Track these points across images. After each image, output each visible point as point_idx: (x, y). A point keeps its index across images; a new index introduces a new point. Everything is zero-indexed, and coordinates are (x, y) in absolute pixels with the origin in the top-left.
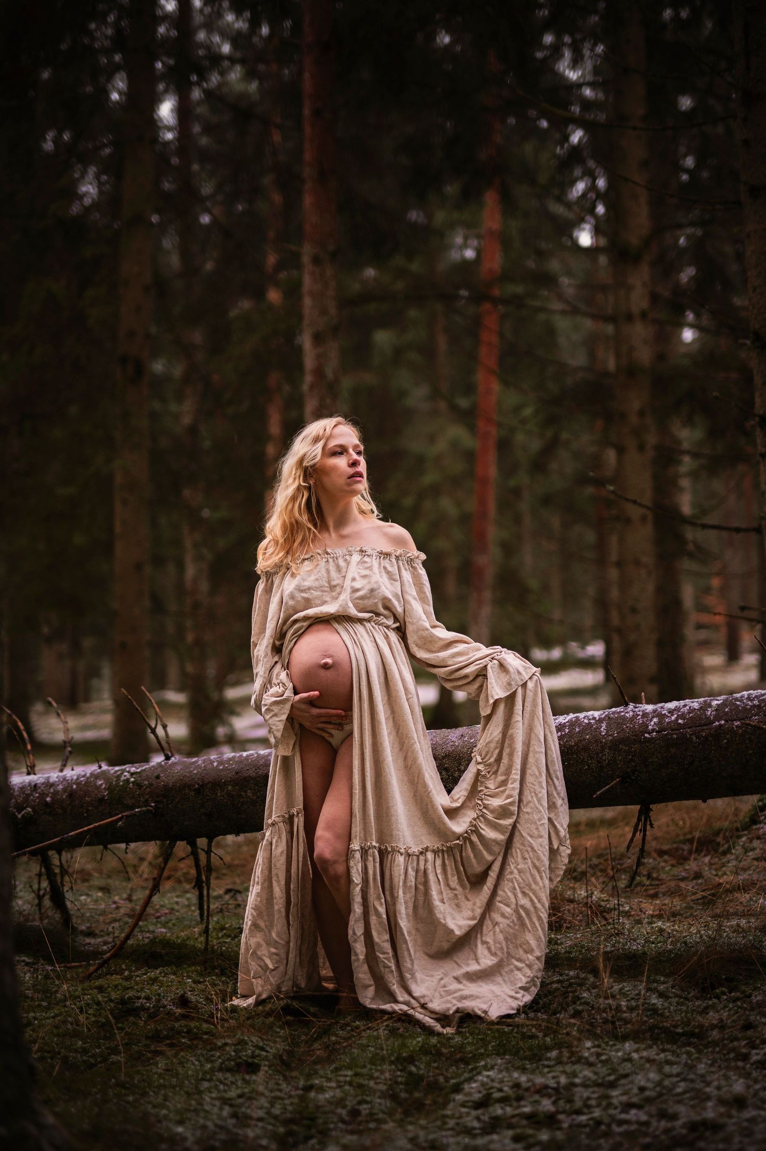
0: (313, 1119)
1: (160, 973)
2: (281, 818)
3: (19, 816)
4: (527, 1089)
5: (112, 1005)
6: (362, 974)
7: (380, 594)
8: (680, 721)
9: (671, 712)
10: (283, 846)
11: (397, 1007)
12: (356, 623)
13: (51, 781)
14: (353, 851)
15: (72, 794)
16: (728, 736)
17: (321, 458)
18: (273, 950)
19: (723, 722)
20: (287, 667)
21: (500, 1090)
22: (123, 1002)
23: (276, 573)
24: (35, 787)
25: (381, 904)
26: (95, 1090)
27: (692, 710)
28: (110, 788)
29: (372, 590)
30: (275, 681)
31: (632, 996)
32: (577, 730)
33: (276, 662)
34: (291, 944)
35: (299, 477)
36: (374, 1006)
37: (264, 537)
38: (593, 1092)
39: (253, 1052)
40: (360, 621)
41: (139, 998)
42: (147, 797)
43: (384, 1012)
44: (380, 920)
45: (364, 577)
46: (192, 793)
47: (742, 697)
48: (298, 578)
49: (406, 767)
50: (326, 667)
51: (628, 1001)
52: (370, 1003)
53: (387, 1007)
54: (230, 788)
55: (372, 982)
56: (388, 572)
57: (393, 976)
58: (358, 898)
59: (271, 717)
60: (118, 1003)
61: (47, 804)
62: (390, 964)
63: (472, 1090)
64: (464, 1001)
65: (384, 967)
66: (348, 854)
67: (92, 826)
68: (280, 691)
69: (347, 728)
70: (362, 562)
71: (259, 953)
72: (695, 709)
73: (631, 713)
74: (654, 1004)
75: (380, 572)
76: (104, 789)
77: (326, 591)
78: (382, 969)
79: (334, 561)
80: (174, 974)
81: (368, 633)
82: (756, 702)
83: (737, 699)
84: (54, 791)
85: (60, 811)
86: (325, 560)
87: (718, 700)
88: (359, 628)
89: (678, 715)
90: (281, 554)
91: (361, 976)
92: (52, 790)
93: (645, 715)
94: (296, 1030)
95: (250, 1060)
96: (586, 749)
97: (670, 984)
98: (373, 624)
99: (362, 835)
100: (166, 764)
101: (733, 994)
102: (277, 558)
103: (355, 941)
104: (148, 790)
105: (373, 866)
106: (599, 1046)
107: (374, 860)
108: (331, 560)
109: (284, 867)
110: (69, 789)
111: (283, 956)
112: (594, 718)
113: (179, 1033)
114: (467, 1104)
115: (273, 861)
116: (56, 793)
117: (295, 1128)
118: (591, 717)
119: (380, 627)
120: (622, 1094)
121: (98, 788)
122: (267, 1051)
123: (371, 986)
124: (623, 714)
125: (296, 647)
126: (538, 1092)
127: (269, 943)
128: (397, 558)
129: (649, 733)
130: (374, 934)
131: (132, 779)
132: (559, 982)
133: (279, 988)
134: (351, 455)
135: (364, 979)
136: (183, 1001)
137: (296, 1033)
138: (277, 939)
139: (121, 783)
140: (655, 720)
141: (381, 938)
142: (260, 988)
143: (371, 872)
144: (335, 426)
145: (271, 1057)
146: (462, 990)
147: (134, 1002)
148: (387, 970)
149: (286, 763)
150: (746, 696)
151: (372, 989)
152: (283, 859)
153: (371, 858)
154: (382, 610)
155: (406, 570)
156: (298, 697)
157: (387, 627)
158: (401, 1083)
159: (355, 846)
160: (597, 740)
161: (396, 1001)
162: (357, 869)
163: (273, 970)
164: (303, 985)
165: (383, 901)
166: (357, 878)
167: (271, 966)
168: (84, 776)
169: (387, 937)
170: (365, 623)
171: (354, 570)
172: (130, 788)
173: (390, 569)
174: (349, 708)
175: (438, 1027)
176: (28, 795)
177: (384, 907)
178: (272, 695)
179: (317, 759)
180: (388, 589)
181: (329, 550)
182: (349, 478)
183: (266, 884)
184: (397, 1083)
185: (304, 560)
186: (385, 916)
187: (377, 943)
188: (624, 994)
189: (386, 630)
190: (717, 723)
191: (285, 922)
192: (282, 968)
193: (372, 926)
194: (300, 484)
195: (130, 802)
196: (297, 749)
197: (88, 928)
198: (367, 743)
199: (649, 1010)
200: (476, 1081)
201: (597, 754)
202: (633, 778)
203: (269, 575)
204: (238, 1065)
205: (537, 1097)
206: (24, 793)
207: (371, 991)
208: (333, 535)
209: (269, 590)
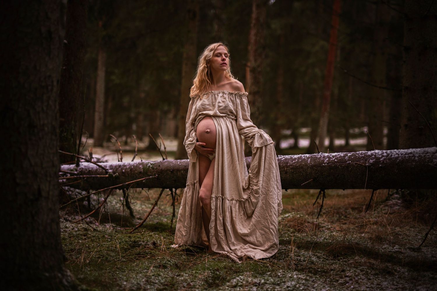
0: (174, 285)
1: (153, 234)
2: (191, 184)
3: (114, 176)
4: (250, 283)
5: (131, 242)
6: (213, 240)
7: (229, 108)
8: (336, 160)
9: (333, 157)
10: (190, 193)
11: (224, 252)
12: (220, 117)
13: (125, 164)
14: (212, 197)
15: (131, 170)
16: (351, 167)
17: (212, 57)
18: (185, 229)
19: (350, 162)
20: (196, 131)
21: (242, 282)
22: (135, 242)
23: (195, 98)
24: (120, 166)
25: (221, 217)
26: (108, 269)
27: (341, 157)
28: (143, 169)
29: (226, 107)
30: (191, 136)
31: (306, 256)
32: (300, 160)
33: (192, 129)
34: (192, 227)
35: (205, 63)
36: (216, 251)
37: (193, 85)
38: (271, 286)
39: (166, 262)
40: (222, 117)
41: (140, 241)
42: (155, 172)
43: (219, 254)
44: (220, 222)
45: (223, 102)
46: (170, 173)
47: (359, 153)
48: (202, 101)
49: (233, 169)
50: (207, 132)
51: (304, 258)
52: (216, 250)
53: (221, 252)
54: (182, 172)
55: (217, 243)
56: (231, 100)
57: (224, 242)
58: (213, 214)
59: (188, 149)
60: (133, 242)
61: (123, 172)
62: (222, 238)
63: (233, 282)
64: (248, 253)
65: (221, 239)
66: (211, 198)
67: (134, 181)
68: (192, 140)
69: (214, 154)
70: (223, 96)
71: (181, 230)
72: (342, 156)
73: (319, 156)
74: (313, 260)
75: (229, 100)
76: (142, 169)
77: (211, 106)
78: (220, 239)
79: (214, 95)
80: (158, 234)
81: (224, 121)
82: (363, 155)
83: (357, 154)
84: (126, 168)
85: (127, 175)
86: (211, 95)
87: (351, 154)
88: (222, 119)
89: (335, 158)
90: (198, 91)
91: (213, 241)
92: (125, 168)
93: (324, 157)
94: (190, 257)
95: (164, 265)
96: (302, 168)
97: (322, 254)
98: (227, 118)
99: (216, 192)
100: (163, 161)
101: (344, 260)
102: (197, 92)
103: (211, 229)
104: (156, 170)
105: (219, 203)
106: (284, 272)
107: (220, 201)
108: (213, 95)
109: (190, 201)
110: (131, 168)
111: (189, 231)
112: (307, 157)
113: (147, 254)
114: (229, 286)
115: (187, 198)
116: (126, 169)
117: (167, 287)
118: (306, 156)
119: (230, 119)
120: (280, 288)
121: (140, 168)
122: (171, 262)
123: (216, 245)
124: (317, 156)
125: (199, 124)
126: (253, 284)
127: (184, 227)
128: (235, 95)
129: (324, 164)
130: (218, 227)
131: (151, 166)
132: (285, 249)
133: (186, 242)
134: (223, 57)
135: (214, 242)
136: (154, 244)
137: (189, 258)
138: (187, 225)
139: (147, 167)
140: (327, 159)
141: (220, 228)
142: (180, 242)
143: (218, 205)
144: (219, 46)
145: (172, 264)
146: (248, 249)
147: (139, 242)
148: (222, 239)
149: (194, 165)
150: (360, 153)
151: (217, 245)
152: (190, 198)
153: (219, 200)
154: (229, 114)
155: (238, 99)
156: (198, 143)
157: (232, 119)
158: (211, 277)
159: (213, 196)
160: (306, 165)
161: (224, 251)
162: (213, 204)
163: (185, 236)
164: (195, 242)
165: (222, 215)
166: (213, 207)
167: (184, 234)
168: (136, 164)
169: (222, 228)
170: (224, 118)
171: (219, 99)
172: (150, 169)
173: (232, 99)
174: (215, 148)
175: (238, 260)
176: (117, 169)
177: (222, 218)
178: (189, 141)
179: (204, 164)
180: (231, 106)
181: (213, 91)
182: (221, 64)
183: (184, 206)
184: (209, 277)
185: (204, 94)
186: (222, 221)
187: (219, 230)
188: (304, 256)
189: (232, 120)
190: (348, 162)
191: (189, 219)
192: (188, 235)
193: (218, 224)
194: (204, 66)
195: (150, 174)
196: (198, 160)
197: (140, 217)
198: (220, 160)
199: (310, 262)
200: (236, 279)
201: (306, 170)
202: (317, 179)
203: (194, 98)
204: (160, 266)
205: (252, 286)
206: (116, 168)
207: (216, 246)
208: (216, 85)
209: (192, 104)
